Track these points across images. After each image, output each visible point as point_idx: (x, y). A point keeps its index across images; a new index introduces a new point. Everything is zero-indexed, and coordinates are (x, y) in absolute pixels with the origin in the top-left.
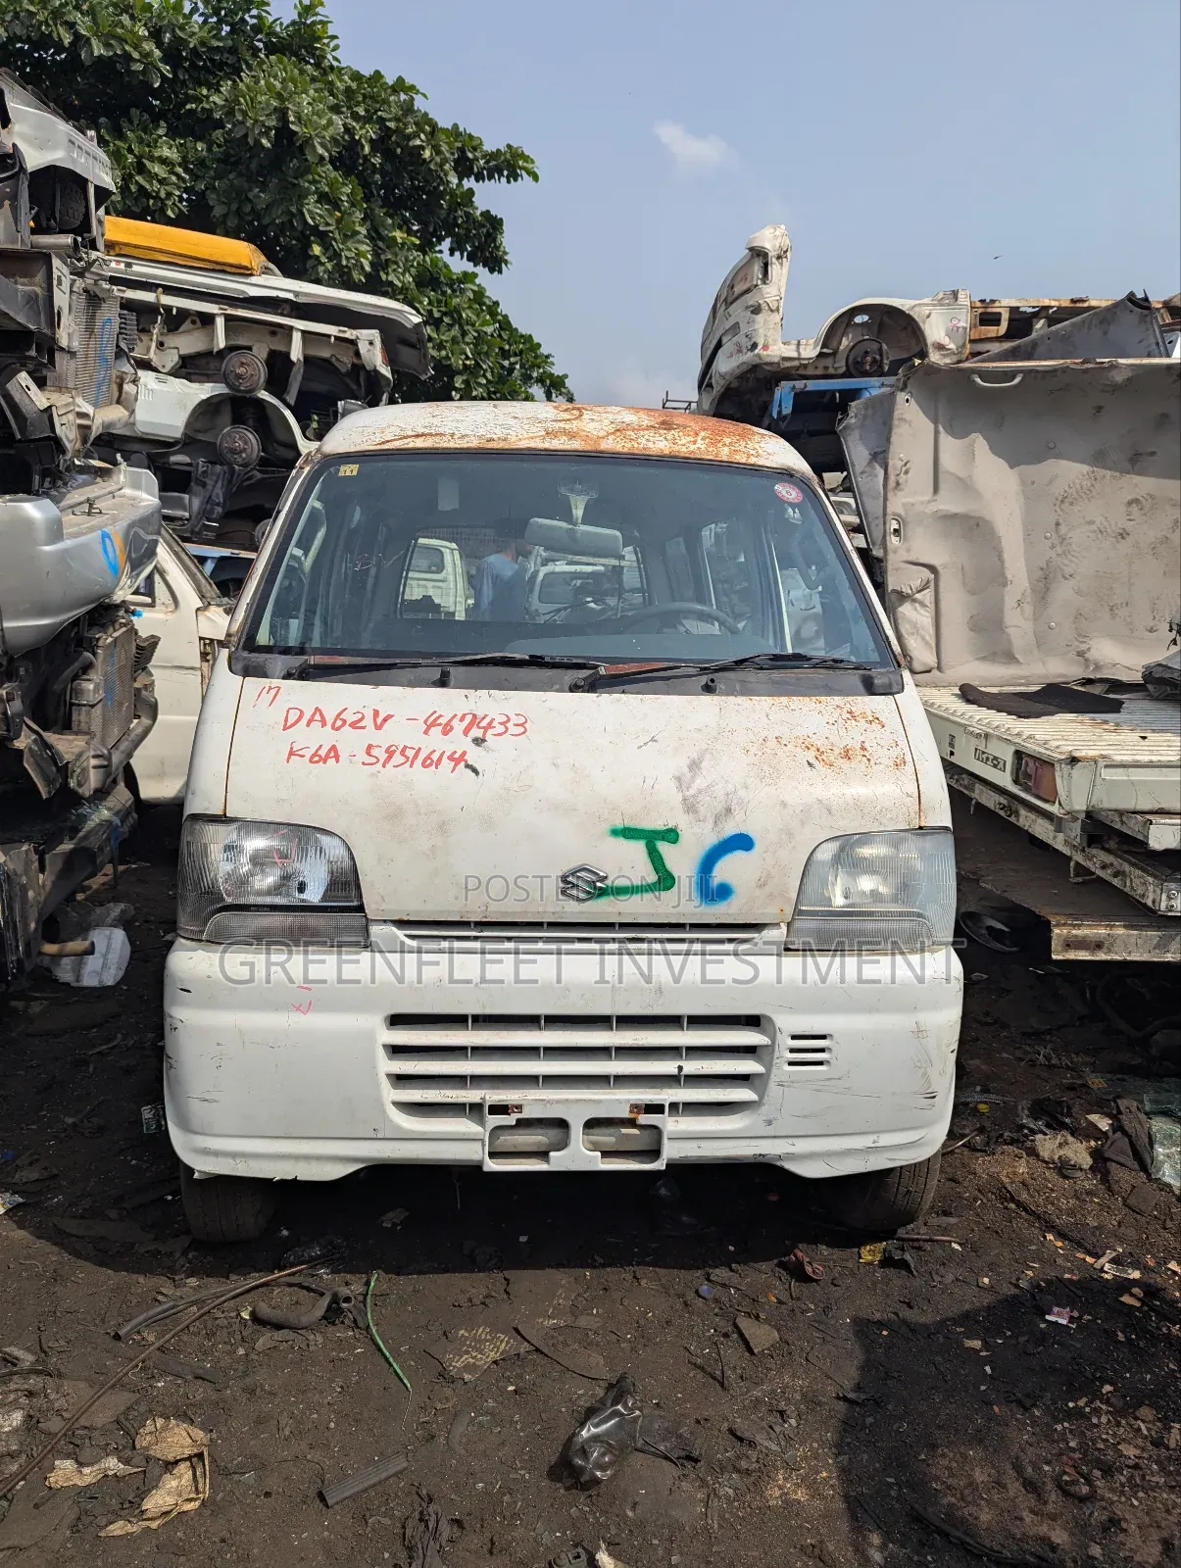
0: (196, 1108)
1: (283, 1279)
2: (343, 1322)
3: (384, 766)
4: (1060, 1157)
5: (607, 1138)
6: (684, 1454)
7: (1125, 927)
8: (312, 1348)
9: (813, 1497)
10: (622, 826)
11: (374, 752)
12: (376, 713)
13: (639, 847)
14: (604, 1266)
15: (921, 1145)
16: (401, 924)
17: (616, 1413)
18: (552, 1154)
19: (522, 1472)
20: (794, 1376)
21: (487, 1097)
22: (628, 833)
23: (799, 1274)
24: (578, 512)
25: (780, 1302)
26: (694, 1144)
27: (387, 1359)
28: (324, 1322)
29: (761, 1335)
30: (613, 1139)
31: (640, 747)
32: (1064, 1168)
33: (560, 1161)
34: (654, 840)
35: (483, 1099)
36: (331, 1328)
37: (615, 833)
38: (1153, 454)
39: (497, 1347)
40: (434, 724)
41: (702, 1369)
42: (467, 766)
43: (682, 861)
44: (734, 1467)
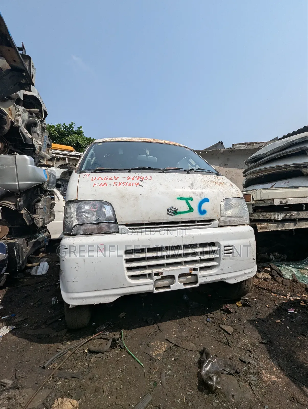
0: (71, 285)
1: (96, 337)
2: (117, 347)
3: (119, 186)
4: (263, 277)
5: (184, 279)
6: (234, 371)
7: (270, 224)
8: (109, 358)
9: (278, 378)
10: (179, 197)
11: (116, 183)
12: (115, 177)
13: (184, 202)
14: (180, 318)
15: (253, 272)
16: (127, 225)
17: (210, 361)
18: (171, 285)
19: (190, 391)
20: (245, 339)
21: (153, 271)
22: (181, 199)
23: (227, 311)
24: (148, 153)
25: (227, 319)
26: (205, 278)
27: (133, 357)
28: (111, 348)
29: (229, 329)
30: (185, 280)
31: (179, 181)
32: (265, 279)
33: (173, 287)
34: (188, 200)
35: (152, 272)
36: (113, 350)
37: (178, 199)
38: (228, 164)
39: (164, 346)
40: (129, 178)
41: (220, 341)
42: (140, 185)
43: (194, 205)
44: (250, 372)
